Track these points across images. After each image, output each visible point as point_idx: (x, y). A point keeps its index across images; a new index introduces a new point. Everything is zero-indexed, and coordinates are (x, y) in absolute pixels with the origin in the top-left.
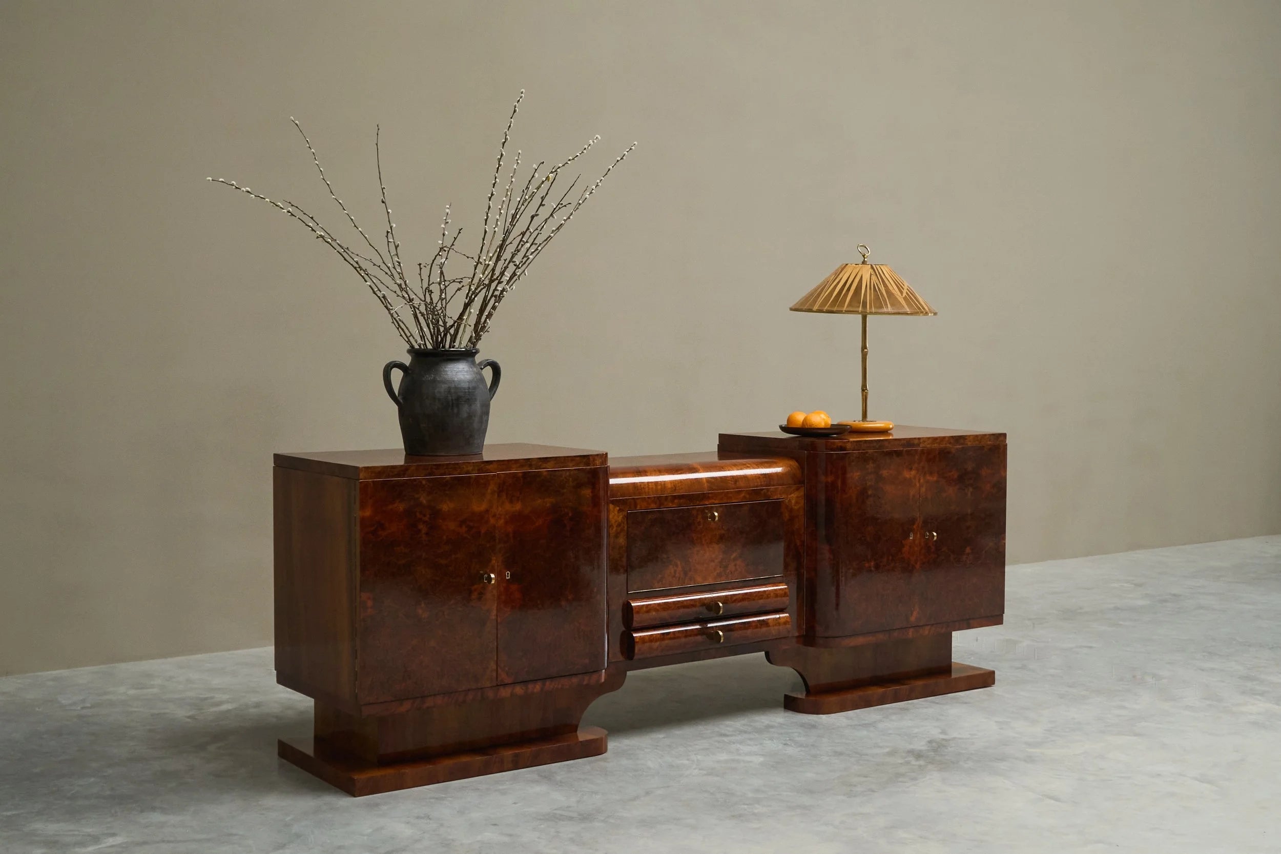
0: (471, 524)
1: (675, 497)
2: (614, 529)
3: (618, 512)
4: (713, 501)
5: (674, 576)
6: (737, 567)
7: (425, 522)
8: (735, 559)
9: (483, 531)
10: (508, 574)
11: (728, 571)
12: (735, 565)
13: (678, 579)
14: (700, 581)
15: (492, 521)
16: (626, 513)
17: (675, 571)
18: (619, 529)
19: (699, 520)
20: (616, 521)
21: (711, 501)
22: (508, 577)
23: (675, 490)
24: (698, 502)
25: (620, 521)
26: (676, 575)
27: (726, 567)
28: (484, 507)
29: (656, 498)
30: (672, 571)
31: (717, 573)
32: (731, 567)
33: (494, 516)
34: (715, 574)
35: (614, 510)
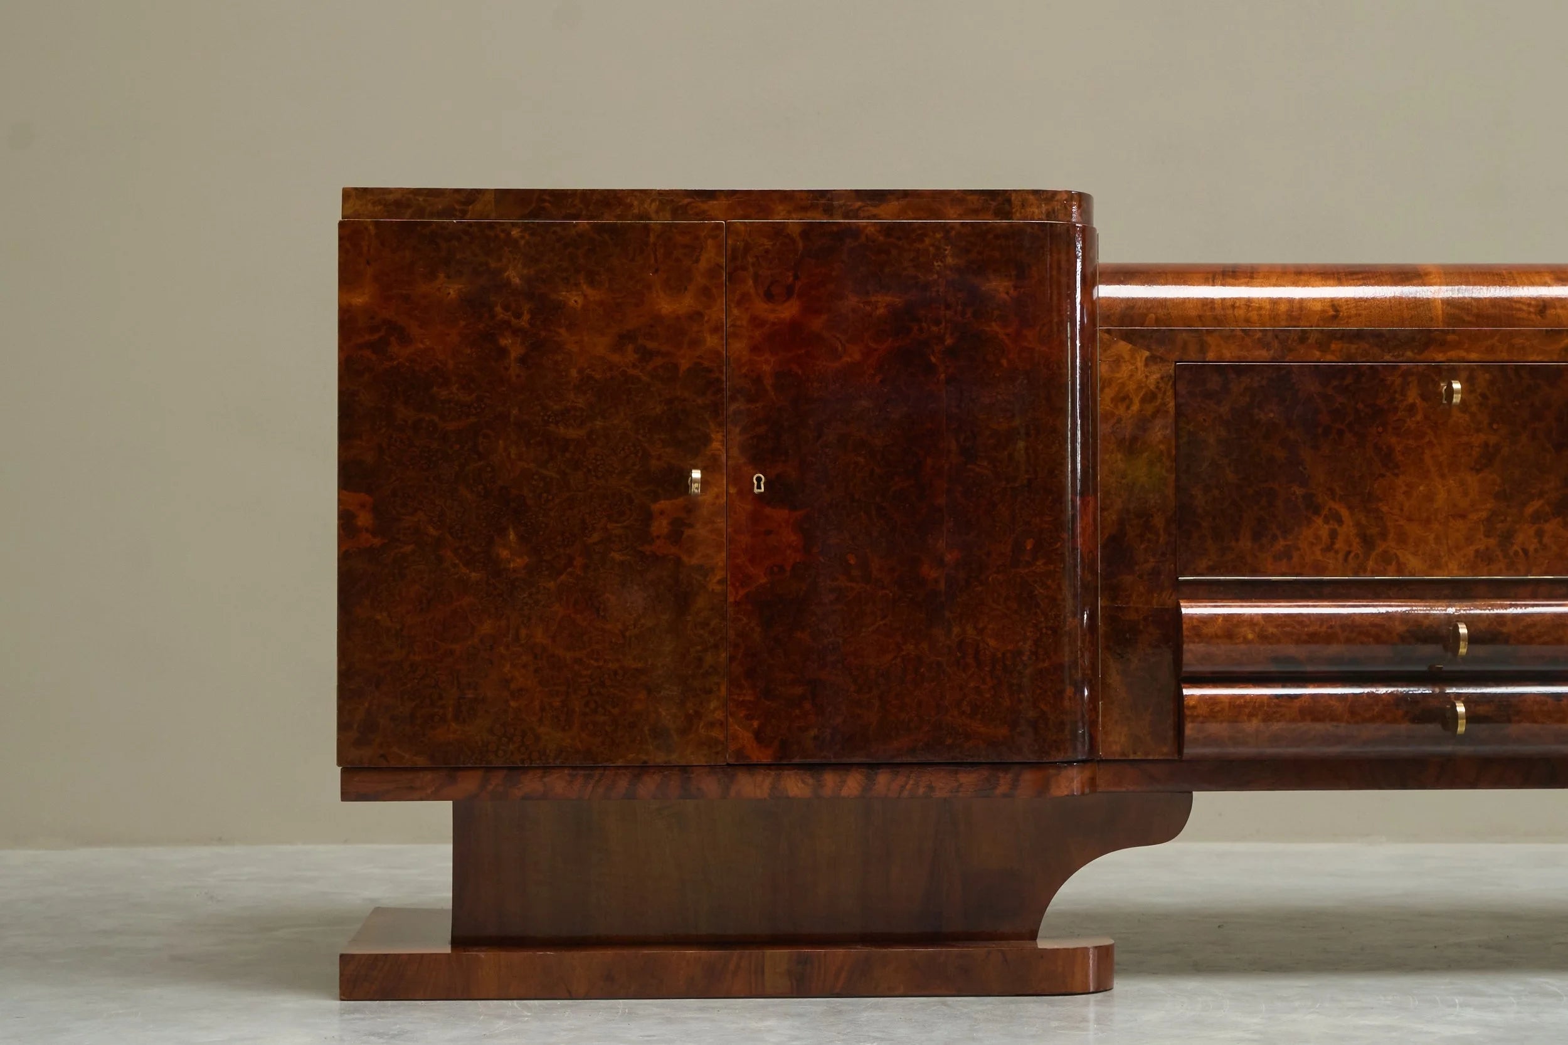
0: (652, 345)
1: (1332, 336)
2: (1136, 407)
3: (1146, 365)
4: (1463, 354)
5: (1329, 548)
6: (1546, 540)
7: (516, 332)
8: (1537, 517)
9: (684, 364)
10: (759, 479)
11: (1516, 548)
12: (1540, 534)
13: (1341, 556)
14: (1417, 569)
15: (711, 341)
16: (1173, 365)
17: (1333, 535)
18: (1150, 409)
19: (1411, 400)
20: (1140, 388)
21: (1452, 354)
22: (759, 487)
23: (1335, 317)
24: (1409, 354)
25: (1152, 387)
26: (1337, 546)
27: (1507, 537)
28: (687, 303)
29: (1270, 334)
30: (1324, 532)
31: (1477, 551)
32: (1525, 536)
33: (716, 330)
34: (1470, 551)
35: (1133, 357)
